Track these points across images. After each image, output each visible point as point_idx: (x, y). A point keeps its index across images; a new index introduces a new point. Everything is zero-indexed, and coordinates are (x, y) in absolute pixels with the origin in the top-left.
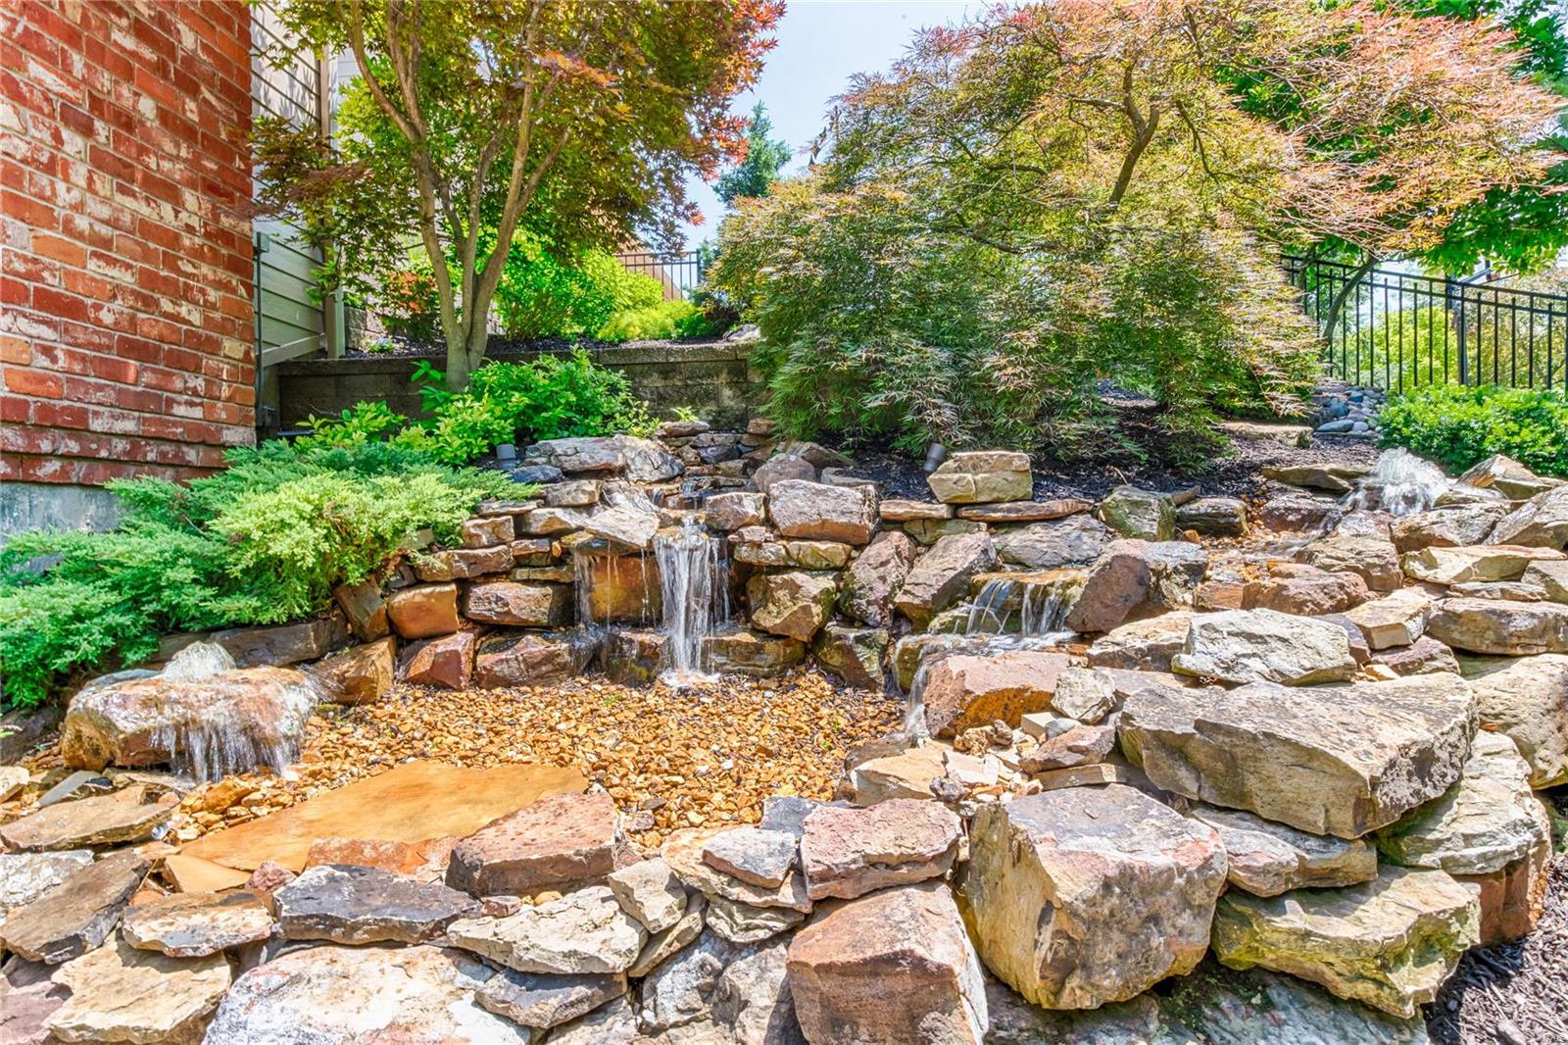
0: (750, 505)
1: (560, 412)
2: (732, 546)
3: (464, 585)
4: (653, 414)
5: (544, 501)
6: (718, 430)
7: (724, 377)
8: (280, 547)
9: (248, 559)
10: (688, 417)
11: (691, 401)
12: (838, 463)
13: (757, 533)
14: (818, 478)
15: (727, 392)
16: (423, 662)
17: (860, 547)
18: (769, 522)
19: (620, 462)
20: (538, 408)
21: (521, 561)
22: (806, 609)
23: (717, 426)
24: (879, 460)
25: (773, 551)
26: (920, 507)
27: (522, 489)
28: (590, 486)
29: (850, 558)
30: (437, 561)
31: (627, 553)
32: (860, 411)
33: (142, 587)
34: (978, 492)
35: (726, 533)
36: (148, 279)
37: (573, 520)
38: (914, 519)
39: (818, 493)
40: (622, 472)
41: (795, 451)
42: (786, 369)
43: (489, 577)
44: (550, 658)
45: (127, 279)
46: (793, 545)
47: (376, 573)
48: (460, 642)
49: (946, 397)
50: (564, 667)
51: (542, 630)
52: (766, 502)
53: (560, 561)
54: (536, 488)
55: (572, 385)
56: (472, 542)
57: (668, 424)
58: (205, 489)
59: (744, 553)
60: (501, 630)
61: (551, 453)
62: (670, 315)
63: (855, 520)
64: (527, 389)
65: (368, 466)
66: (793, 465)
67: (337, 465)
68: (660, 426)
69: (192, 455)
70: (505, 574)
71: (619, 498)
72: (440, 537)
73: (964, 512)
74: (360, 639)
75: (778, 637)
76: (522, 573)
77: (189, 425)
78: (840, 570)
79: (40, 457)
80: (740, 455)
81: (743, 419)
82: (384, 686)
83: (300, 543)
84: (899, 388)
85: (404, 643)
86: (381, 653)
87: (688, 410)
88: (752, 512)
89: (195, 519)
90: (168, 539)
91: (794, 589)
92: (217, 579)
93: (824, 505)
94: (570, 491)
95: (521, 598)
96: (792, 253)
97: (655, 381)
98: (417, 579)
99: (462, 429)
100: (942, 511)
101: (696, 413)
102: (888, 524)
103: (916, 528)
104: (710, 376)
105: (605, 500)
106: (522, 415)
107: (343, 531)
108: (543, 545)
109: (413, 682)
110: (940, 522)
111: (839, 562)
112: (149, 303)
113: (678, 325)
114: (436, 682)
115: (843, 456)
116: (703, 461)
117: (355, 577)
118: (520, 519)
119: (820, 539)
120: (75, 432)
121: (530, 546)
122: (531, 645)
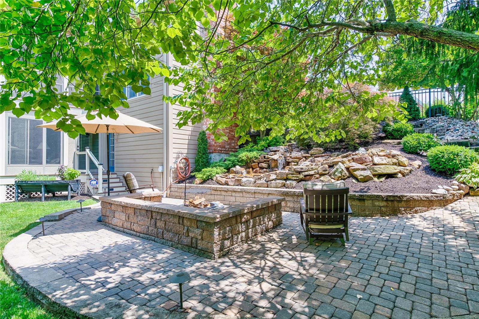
1: (273, 143)
3: (259, 163)
4: (287, 142)
5: (268, 155)
8: (243, 158)
9: (241, 159)
10: (293, 142)
16: (254, 171)
18: (291, 157)
19: (279, 149)
21: (265, 161)
25: (291, 160)
26: (307, 155)
27: (265, 153)
28: (273, 153)
29: (299, 161)
30: (256, 161)
31: (274, 160)
33: (233, 162)
34: (314, 153)
35: (286, 158)
36: (230, 130)
37: (270, 156)
39: (296, 153)
40: (278, 151)
43: (261, 163)
44: (266, 171)
45: (228, 131)
46: (293, 160)
47: (250, 161)
48: (258, 169)
50: (268, 172)
51: (266, 168)
52: (291, 154)
53: (269, 161)
54: (267, 153)
56: (259, 159)
57: (289, 144)
58: (236, 154)
59: (287, 160)
60: (262, 168)
61: (269, 149)
63: (300, 156)
65: (250, 151)
67: (247, 151)
69: (233, 150)
70: (263, 163)
71: (277, 154)
72: (256, 158)
73: (312, 155)
74: (249, 168)
77: (233, 146)
78: (297, 162)
79: (222, 151)
82: (251, 172)
83: (244, 158)
85: (253, 169)
86: (251, 169)
88: (288, 155)
89: (236, 156)
90: (234, 158)
92: (238, 161)
93: (296, 155)
94: (271, 153)
95: (264, 165)
98: (254, 162)
99: (261, 146)
100: (309, 155)
102: (304, 157)
103: (306, 158)
105: (275, 154)
107: (248, 157)
108: (267, 159)
110: (309, 157)
112: (230, 133)
114: (256, 172)
117: (249, 162)
118: (264, 157)
119: (296, 159)
120: (225, 148)
121: (265, 159)
122: (265, 170)
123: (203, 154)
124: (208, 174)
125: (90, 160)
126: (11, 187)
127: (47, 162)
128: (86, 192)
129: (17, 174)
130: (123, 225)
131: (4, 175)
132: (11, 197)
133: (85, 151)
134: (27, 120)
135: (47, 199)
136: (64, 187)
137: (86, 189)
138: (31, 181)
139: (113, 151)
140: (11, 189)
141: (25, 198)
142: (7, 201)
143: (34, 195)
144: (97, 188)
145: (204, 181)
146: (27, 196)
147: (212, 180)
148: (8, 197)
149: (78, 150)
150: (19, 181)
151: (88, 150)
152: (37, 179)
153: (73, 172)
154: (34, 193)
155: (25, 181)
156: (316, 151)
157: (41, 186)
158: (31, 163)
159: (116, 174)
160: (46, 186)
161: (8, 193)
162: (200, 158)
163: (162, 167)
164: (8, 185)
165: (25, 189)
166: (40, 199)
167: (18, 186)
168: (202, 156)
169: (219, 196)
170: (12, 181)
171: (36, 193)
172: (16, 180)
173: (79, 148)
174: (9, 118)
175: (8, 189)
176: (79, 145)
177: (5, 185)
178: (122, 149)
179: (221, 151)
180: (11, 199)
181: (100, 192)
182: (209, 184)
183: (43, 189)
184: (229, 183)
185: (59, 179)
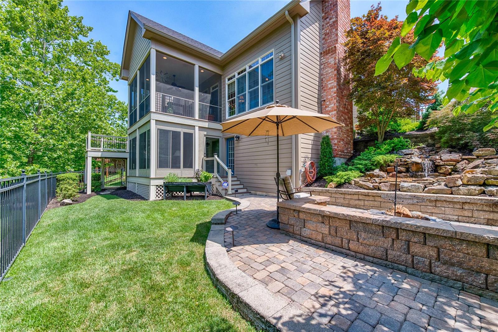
0: (438, 157)
1: (400, 146)
2: (434, 163)
3: (395, 167)
4: (415, 145)
5: (403, 158)
6: (429, 147)
7: (429, 138)
10: (422, 145)
11: (422, 142)
12: (455, 151)
13: (440, 161)
14: (451, 153)
15: (430, 140)
17: (458, 163)
18: (441, 160)
19: (413, 153)
20: (395, 146)
21: (401, 165)
22: (448, 170)
23: (428, 146)
24: (464, 150)
25: (442, 163)
26: (471, 157)
27: (401, 157)
28: (410, 156)
29: (456, 164)
30: (392, 164)
31: (417, 163)
32: (459, 144)
33: (367, 165)
34: (482, 154)
35: (433, 161)
37: (408, 160)
38: (469, 158)
39: (450, 155)
40: (413, 154)
41: (446, 150)
42: (444, 138)
43: (398, 166)
44: (407, 175)
46: (446, 162)
47: (387, 165)
48: (395, 173)
49: (478, 140)
50: (408, 177)
51: (404, 172)
52: (440, 157)
53: (406, 165)
54: (402, 156)
55: (400, 142)
56: (396, 162)
57: (418, 147)
59: (437, 164)
60: (400, 172)
61: (402, 152)
62: (414, 126)
63: (457, 159)
64: (394, 143)
66: (446, 152)
68: (416, 147)
71: (413, 157)
72: (392, 161)
73: (479, 157)
75: (443, 174)
76: (401, 166)
78: (454, 166)
80: (434, 151)
81: (433, 145)
84: (467, 140)
85: (388, 173)
86: (386, 173)
87: (422, 144)
88: (438, 158)
91: (446, 168)
93: (451, 157)
94: (407, 156)
95: (402, 169)
96: (445, 122)
97: (414, 139)
98: (390, 166)
99: (385, 149)
100: (475, 157)
101: (423, 144)
102: (463, 159)
103: (469, 160)
104: (426, 138)
105: (411, 157)
106: (393, 147)
108: (404, 163)
109: (390, 176)
110: (474, 159)
111: (454, 164)
113: (416, 128)
114: (392, 177)
115: (456, 150)
116: (426, 152)
117: (384, 165)
118: (401, 160)
119: (451, 161)
120: (344, 152)
121: (402, 163)
122: (404, 174)
123: (329, 158)
124: (346, 177)
125: (218, 163)
126: (159, 187)
127: (184, 167)
128: (215, 192)
129: (166, 177)
130: (323, 239)
131: (154, 177)
132: (159, 196)
133: (213, 156)
134: (170, 131)
135: (188, 198)
136: (201, 188)
137: (215, 189)
138: (176, 183)
139: (234, 157)
140: (159, 189)
141: (168, 196)
142: (156, 199)
143: (175, 194)
144: (227, 190)
145: (339, 186)
146: (170, 195)
147: (350, 184)
148: (157, 196)
149: (205, 156)
150: (166, 183)
151: (216, 156)
152: (180, 181)
153: (208, 175)
154: (175, 193)
155: (171, 182)
156: (487, 152)
157: (183, 187)
158: (173, 167)
159: (236, 177)
160: (187, 187)
161: (157, 192)
162: (326, 162)
163: (290, 170)
164: (157, 186)
165: (171, 189)
166: (182, 198)
167: (166, 186)
168: (328, 160)
169: (371, 202)
170: (161, 182)
171: (176, 193)
172: (164, 181)
173: (205, 155)
174: (158, 129)
175: (157, 189)
176: (205, 152)
177: (155, 185)
178: (241, 155)
179: (341, 155)
180: (159, 197)
181: (230, 193)
182: (347, 188)
183: (185, 189)
184: (382, 188)
185: (195, 181)
